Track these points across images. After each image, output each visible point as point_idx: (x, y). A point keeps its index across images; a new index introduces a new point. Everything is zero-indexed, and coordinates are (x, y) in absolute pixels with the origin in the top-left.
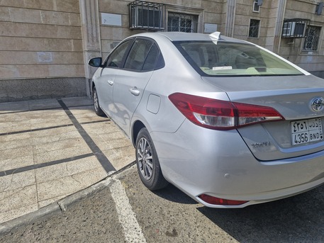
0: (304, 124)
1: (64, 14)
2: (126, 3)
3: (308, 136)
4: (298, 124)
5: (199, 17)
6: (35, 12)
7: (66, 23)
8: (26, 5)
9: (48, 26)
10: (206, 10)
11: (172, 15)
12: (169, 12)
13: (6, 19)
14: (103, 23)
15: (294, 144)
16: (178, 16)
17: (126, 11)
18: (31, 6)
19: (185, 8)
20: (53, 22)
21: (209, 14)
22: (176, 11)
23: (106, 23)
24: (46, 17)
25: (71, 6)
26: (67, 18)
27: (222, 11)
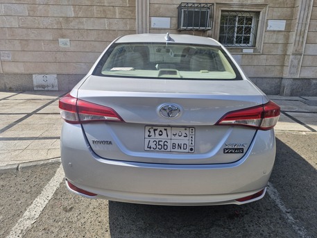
0: (164, 132)
1: (124, 21)
2: (176, 6)
3: (169, 144)
4: (155, 130)
5: (261, 13)
6: (102, 20)
7: (125, 28)
8: (95, 15)
9: (111, 32)
10: (271, 5)
11: (227, 13)
12: (222, 11)
13: (82, 27)
14: (152, 26)
15: (146, 149)
16: (234, 14)
17: (176, 14)
18: (99, 16)
19: (242, 5)
20: (115, 28)
21: (276, 9)
22: (231, 9)
23: (155, 27)
24: (110, 24)
25: (130, 13)
26: (126, 24)
27: (294, 4)
